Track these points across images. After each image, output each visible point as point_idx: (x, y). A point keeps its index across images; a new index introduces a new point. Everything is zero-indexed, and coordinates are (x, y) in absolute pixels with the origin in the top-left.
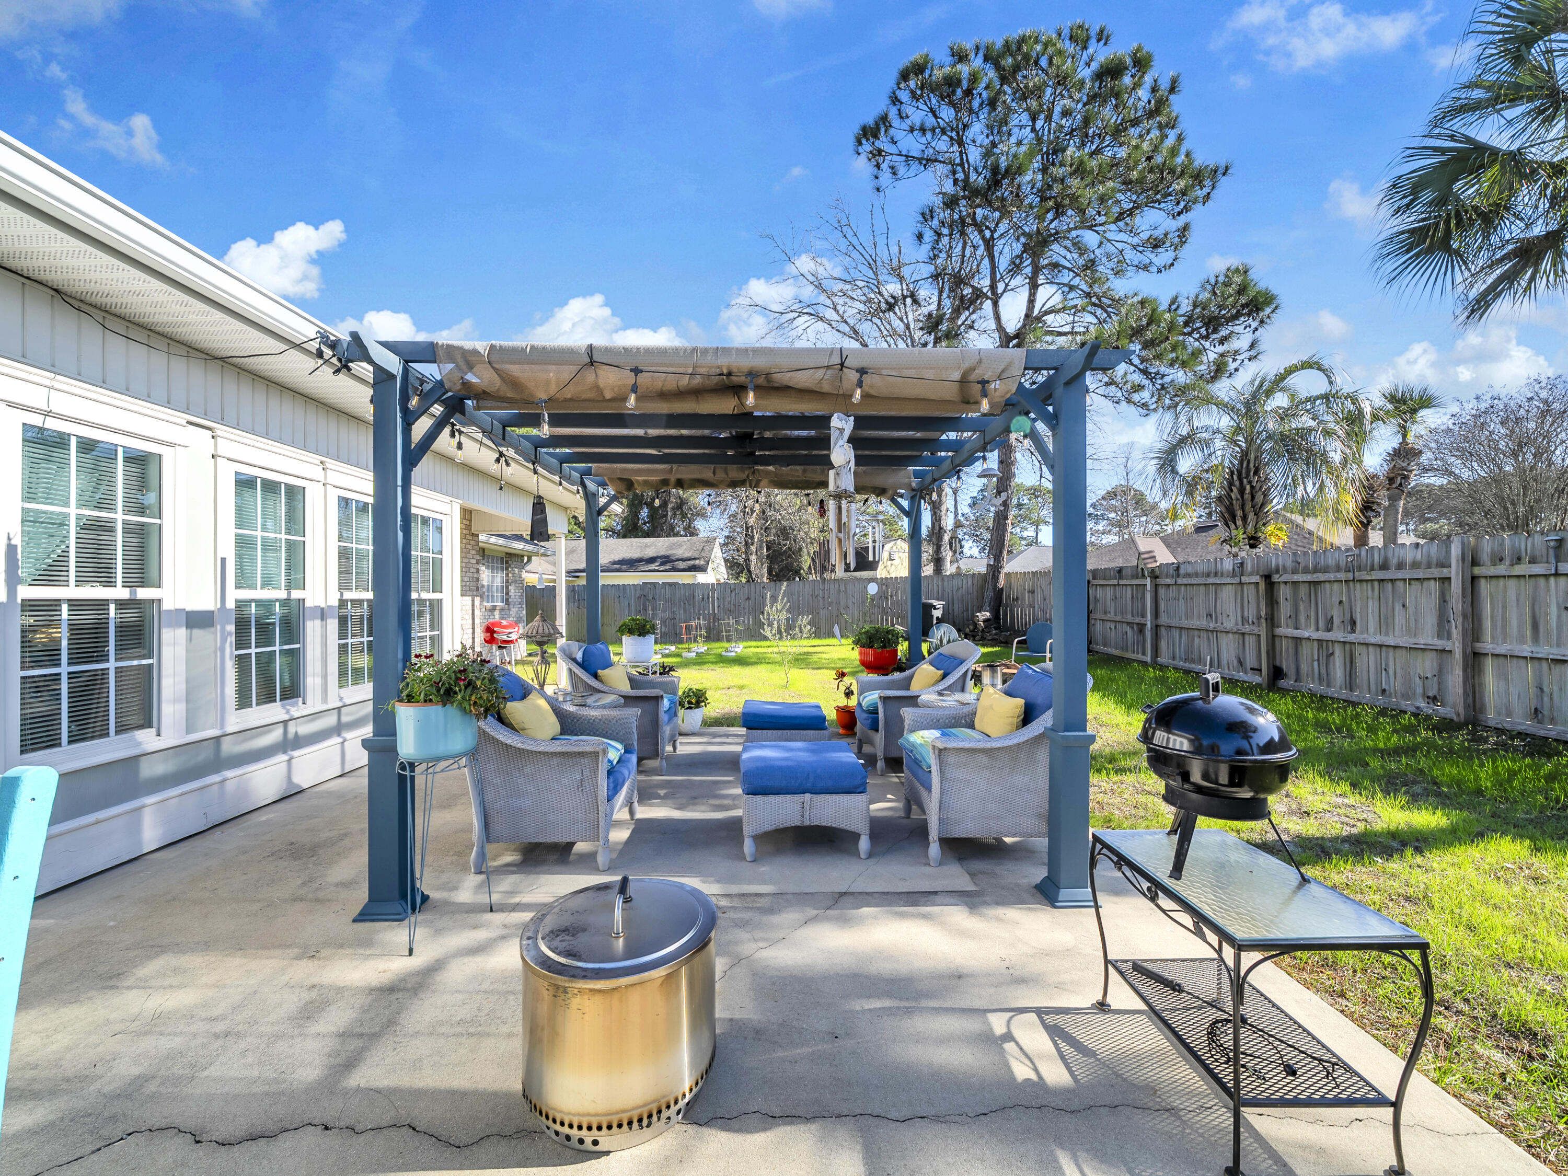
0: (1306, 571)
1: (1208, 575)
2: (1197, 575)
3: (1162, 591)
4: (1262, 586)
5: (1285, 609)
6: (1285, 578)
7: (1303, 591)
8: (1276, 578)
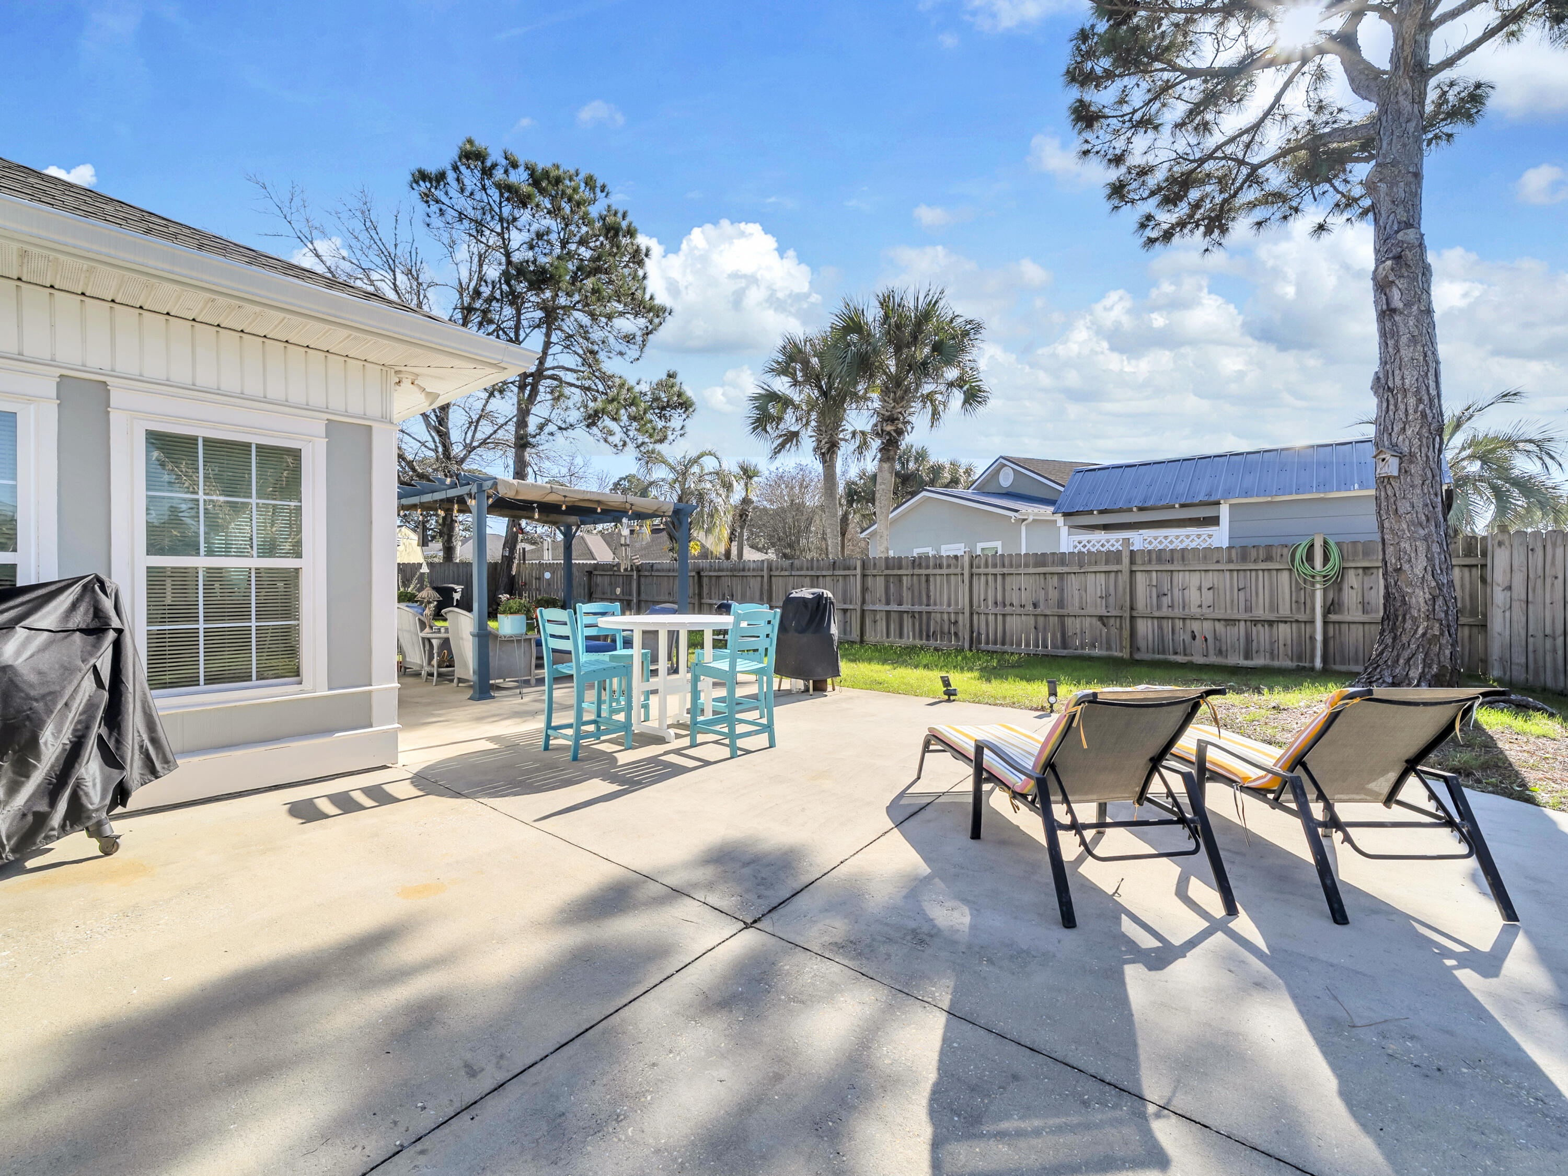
0: (715, 571)
1: (669, 571)
2: (663, 570)
3: (642, 580)
4: (696, 578)
5: (705, 590)
6: (706, 574)
7: (714, 579)
8: (702, 574)
